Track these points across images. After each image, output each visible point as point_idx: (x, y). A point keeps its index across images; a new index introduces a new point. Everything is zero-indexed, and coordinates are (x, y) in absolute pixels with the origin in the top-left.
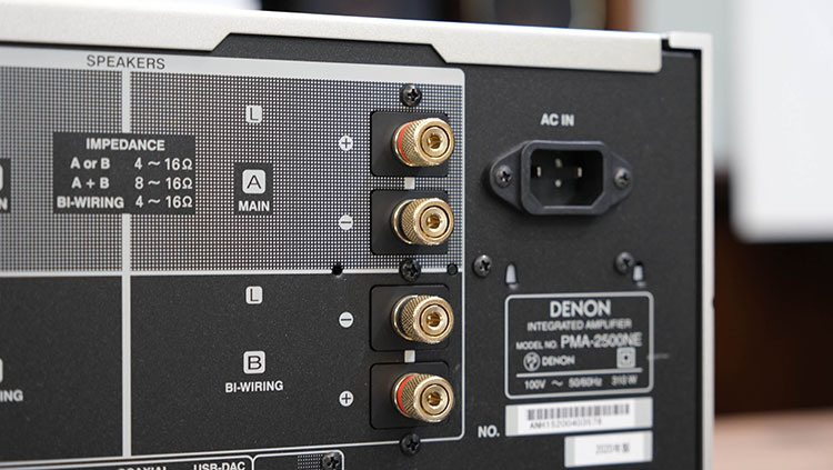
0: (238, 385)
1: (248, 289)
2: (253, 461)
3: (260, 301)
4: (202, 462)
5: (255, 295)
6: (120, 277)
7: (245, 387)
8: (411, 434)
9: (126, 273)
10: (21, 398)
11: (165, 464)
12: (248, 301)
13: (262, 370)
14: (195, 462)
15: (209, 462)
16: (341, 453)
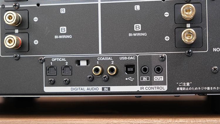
0: (133, 34)
1: (135, 6)
2: (138, 56)
3: (139, 9)
4: (122, 56)
5: (137, 8)
6: (98, 4)
7: (135, 35)
8: (189, 50)
9: (99, 3)
10: (71, 37)
11: (111, 56)
12: (135, 9)
13: (140, 30)
14: (120, 56)
15: (124, 56)
16: (166, 55)
